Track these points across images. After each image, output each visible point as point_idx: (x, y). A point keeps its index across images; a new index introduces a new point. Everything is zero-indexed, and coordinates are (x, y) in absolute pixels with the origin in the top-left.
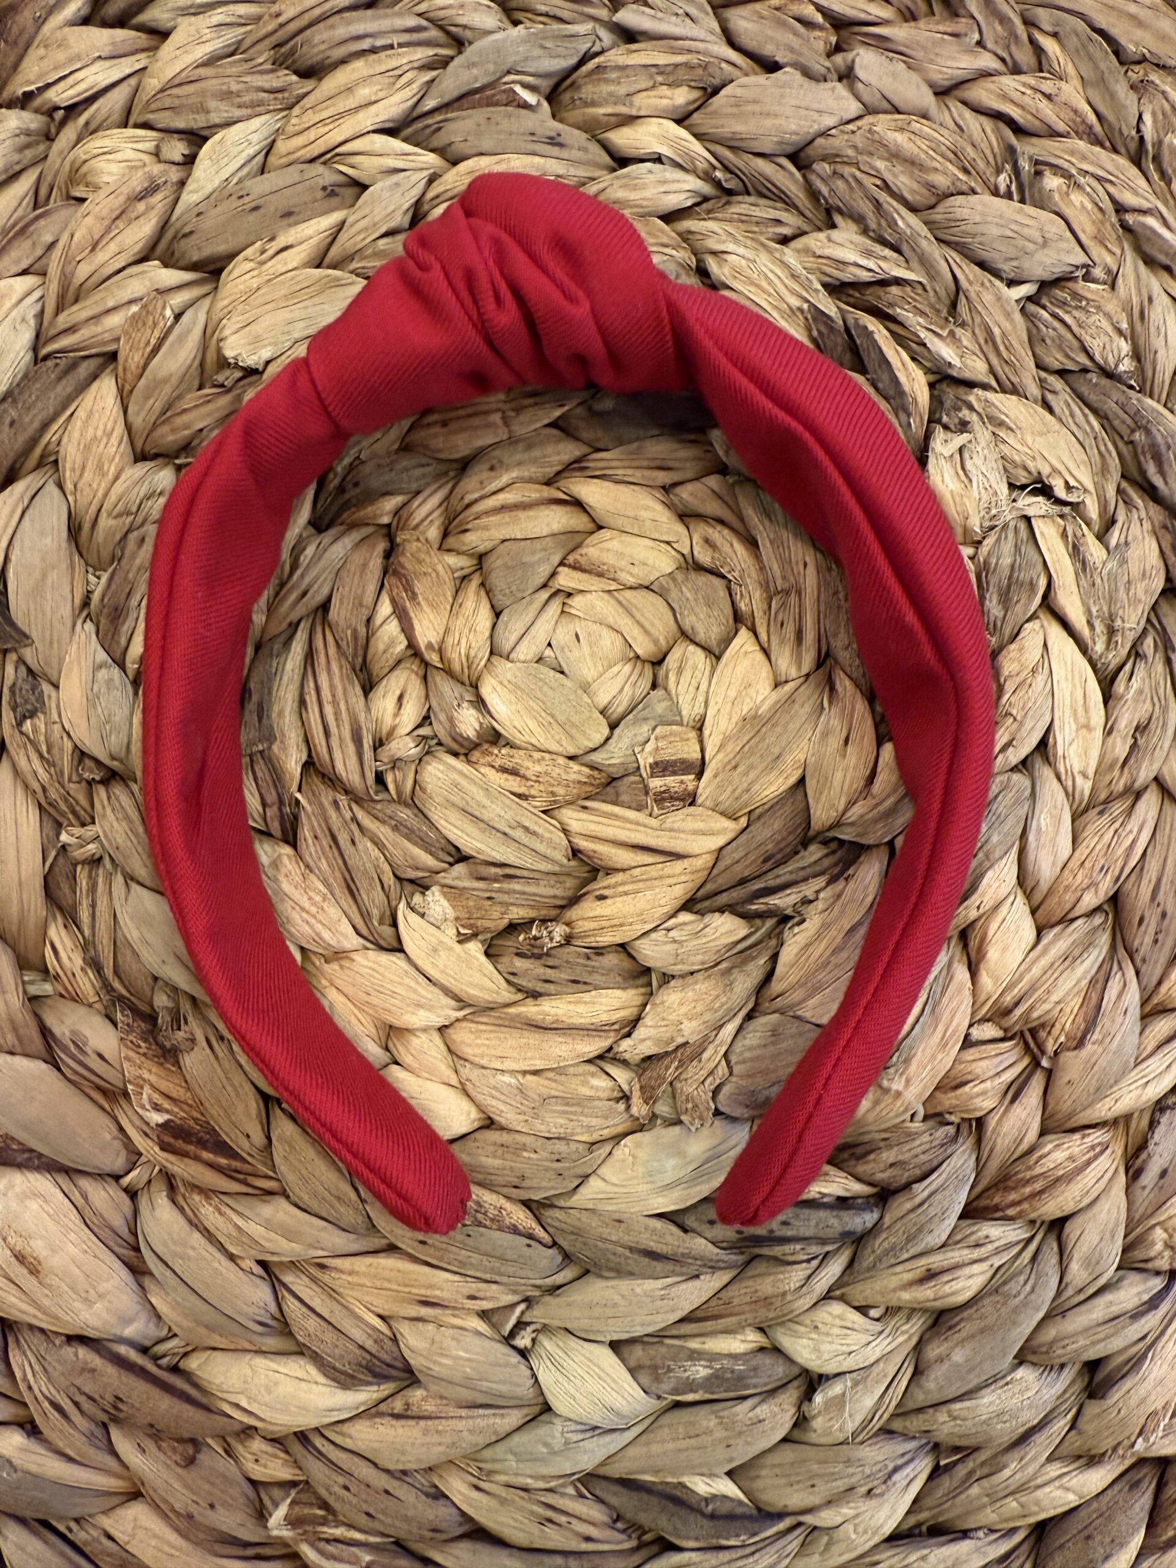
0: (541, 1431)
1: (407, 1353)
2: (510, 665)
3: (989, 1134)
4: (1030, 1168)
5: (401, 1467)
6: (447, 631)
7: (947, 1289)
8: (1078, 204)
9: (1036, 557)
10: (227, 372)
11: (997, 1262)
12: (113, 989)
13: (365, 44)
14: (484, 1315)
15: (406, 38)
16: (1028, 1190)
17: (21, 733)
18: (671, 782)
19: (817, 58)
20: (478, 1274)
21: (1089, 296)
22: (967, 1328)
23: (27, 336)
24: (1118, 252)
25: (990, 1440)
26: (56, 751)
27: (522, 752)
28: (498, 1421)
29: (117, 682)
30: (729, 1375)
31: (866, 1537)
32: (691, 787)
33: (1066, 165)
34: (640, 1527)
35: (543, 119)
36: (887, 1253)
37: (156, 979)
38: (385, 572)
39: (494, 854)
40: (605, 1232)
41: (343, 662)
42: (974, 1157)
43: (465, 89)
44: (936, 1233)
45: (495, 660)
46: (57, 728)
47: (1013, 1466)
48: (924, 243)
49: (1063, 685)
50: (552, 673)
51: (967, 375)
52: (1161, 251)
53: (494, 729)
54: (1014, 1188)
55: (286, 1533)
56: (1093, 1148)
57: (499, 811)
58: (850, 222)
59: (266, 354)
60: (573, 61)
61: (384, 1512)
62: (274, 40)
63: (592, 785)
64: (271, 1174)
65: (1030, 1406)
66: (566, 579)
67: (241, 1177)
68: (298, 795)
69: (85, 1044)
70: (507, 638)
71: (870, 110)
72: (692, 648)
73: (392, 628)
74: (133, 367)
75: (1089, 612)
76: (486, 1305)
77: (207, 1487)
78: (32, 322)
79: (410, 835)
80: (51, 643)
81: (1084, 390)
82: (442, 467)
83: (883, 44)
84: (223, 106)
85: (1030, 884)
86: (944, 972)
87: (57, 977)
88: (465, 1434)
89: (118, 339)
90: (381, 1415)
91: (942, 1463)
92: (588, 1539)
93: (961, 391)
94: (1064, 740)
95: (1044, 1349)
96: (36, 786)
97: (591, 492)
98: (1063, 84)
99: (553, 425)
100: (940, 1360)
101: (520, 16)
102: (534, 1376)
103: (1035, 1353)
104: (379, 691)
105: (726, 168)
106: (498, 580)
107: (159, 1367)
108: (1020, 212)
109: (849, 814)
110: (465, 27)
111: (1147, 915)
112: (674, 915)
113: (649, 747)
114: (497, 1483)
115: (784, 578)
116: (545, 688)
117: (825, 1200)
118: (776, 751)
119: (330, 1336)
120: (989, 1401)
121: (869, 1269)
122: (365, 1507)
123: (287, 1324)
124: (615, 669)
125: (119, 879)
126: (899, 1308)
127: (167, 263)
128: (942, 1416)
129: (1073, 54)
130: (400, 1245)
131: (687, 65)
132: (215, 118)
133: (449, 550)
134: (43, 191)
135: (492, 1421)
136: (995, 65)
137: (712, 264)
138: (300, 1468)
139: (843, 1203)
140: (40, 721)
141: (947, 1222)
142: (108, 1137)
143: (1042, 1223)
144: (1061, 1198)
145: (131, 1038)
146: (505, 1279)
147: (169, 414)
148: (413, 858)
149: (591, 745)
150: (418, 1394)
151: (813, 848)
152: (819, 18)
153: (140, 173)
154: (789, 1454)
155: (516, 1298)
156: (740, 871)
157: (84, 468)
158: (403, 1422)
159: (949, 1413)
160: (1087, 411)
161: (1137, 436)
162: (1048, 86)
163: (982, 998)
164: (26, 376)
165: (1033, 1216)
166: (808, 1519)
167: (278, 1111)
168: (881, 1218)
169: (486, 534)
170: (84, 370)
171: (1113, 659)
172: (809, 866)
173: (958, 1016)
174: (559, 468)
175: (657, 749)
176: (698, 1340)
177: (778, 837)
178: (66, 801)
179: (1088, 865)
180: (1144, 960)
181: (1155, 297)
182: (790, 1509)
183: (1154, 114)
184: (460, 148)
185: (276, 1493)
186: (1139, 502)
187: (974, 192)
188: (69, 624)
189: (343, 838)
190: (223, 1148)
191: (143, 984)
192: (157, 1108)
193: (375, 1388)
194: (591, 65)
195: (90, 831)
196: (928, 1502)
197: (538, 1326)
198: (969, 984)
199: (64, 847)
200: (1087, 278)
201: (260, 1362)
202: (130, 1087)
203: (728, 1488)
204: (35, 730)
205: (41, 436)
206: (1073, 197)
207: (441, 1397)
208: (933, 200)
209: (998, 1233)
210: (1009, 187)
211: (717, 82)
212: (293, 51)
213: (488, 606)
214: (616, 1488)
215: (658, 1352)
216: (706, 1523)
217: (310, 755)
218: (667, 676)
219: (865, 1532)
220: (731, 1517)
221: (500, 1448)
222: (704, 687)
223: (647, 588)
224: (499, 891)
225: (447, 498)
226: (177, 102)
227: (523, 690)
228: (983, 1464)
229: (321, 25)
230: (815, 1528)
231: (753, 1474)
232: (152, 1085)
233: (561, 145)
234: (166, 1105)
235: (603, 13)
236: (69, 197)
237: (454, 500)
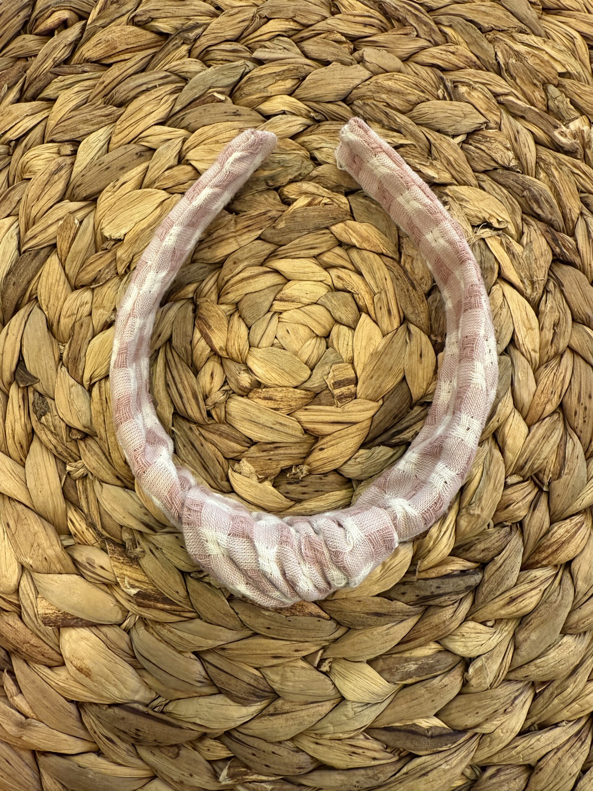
0: (341, 710)
1: (271, 683)
2: (259, 350)
3: (526, 527)
4: (549, 540)
5: (278, 740)
6: (228, 340)
7: (522, 605)
8: (476, 97)
9: (491, 255)
10: (107, 243)
11: (543, 588)
12: (103, 535)
13: (144, 88)
14: (304, 658)
15: (161, 81)
16: (550, 550)
17: (41, 423)
18: (344, 390)
19: (346, 56)
20: (298, 639)
21: (490, 135)
22: (535, 622)
23: (15, 243)
24: (499, 114)
25: (558, 675)
26: (58, 429)
27: (272, 389)
28: (320, 708)
29: (81, 393)
30: (426, 666)
31: (508, 734)
32: (353, 391)
33: (467, 81)
34: (399, 749)
35: (229, 106)
36: (489, 593)
37: (122, 527)
38: (195, 318)
39: (268, 438)
40: (353, 607)
41: (183, 363)
42: (521, 540)
43: (191, 100)
44: (511, 579)
45: (252, 349)
46: (57, 417)
47: (572, 686)
48: (411, 127)
49: (516, 311)
50: (279, 350)
51: (442, 181)
52: (518, 110)
53: (257, 381)
54: (544, 551)
55: (229, 782)
56: (576, 524)
57: (267, 418)
58: (376, 124)
59: (123, 232)
60: (238, 77)
61: (274, 764)
62: (103, 93)
63: (307, 398)
64: (191, 609)
65: (573, 654)
66: (278, 306)
67: (178, 613)
68: (173, 428)
69: (94, 563)
70: (256, 339)
71: (374, 74)
72: (342, 327)
73: (203, 343)
74: (65, 248)
75: (521, 276)
76: (305, 653)
77: (187, 766)
78: (16, 238)
79: (228, 437)
80: (48, 379)
81: (497, 177)
82: (212, 267)
83: (375, 44)
84: (85, 126)
85: (520, 406)
86: (489, 455)
87: (75, 535)
88: (306, 717)
89: (56, 237)
90: (264, 716)
91: (537, 691)
92: (375, 759)
93: (441, 189)
94: (521, 336)
95: (574, 626)
96: (51, 447)
97: (281, 265)
98: (458, 47)
99: (259, 238)
100: (525, 640)
101: (210, 63)
102: (333, 684)
103: (570, 629)
104: (202, 373)
105: (315, 111)
106: (246, 313)
107: (155, 712)
108: (451, 105)
109: (430, 389)
110: (187, 72)
111: (578, 410)
112: (357, 451)
113: (331, 375)
114: (326, 739)
115: (377, 287)
116: (277, 357)
117: (455, 573)
118: (389, 366)
119: (233, 681)
120: (553, 655)
121: (482, 603)
122: (264, 762)
123: (212, 680)
124: (308, 343)
125: (97, 483)
126: (502, 619)
127: (72, 199)
128: (532, 668)
129: (461, 32)
130: (258, 632)
131: (288, 70)
132: (82, 132)
133: (222, 304)
134: (11, 179)
135: (317, 709)
136: (426, 44)
137: (317, 154)
138: (230, 750)
139: (463, 573)
140: (49, 416)
141: (515, 573)
142: (112, 605)
143: (561, 565)
144: (566, 552)
145: (115, 556)
146: (310, 639)
147: (84, 266)
148: (231, 447)
149: (303, 380)
150: (280, 702)
151: (415, 408)
152: (344, 39)
153: (53, 162)
154: (463, 700)
155: (318, 648)
156: (384, 425)
157: (50, 298)
158: (275, 717)
159: (535, 665)
160: (500, 187)
161: (525, 193)
162: (452, 49)
163: (509, 463)
164: (17, 262)
165: (555, 562)
166: (478, 730)
167: (189, 578)
168: (483, 577)
169: (238, 293)
170: (42, 254)
171: (536, 295)
172: (415, 417)
173: (499, 474)
174: (265, 257)
175: (334, 376)
176: (408, 652)
177: (398, 406)
178: (66, 451)
179: (545, 392)
180: (581, 432)
181: (520, 130)
182: (468, 727)
183: (502, 52)
184: (194, 125)
185: (221, 764)
186: (533, 223)
187: (428, 100)
188: (55, 369)
189: (197, 444)
190: (166, 600)
191: (116, 530)
192: (133, 586)
193: (259, 704)
194: (245, 78)
195: (79, 464)
196: (535, 712)
197: (331, 660)
198: (501, 458)
199: (69, 474)
200: (487, 128)
201: (202, 701)
202: (118, 579)
203: (436, 722)
204: (47, 421)
205: (28, 287)
206: (472, 93)
207: (291, 702)
208: (411, 107)
209: (540, 573)
210: (443, 95)
211: (304, 74)
212: (112, 97)
213: (244, 325)
214: (383, 732)
215: (390, 661)
216: (429, 740)
217: (175, 409)
218: (332, 342)
219: (507, 732)
220: (441, 736)
221: (323, 721)
222: (350, 343)
223: (316, 303)
224: (273, 455)
225: (217, 280)
226: (64, 129)
227: (267, 361)
228: (557, 688)
229: (122, 84)
230: (484, 734)
231: (447, 713)
232: (128, 576)
233: (239, 115)
234: (137, 584)
235: (247, 55)
236: (23, 179)
237: (220, 281)
